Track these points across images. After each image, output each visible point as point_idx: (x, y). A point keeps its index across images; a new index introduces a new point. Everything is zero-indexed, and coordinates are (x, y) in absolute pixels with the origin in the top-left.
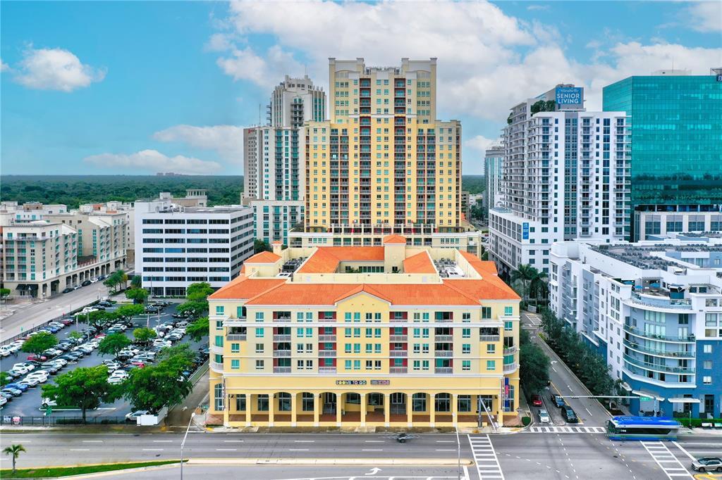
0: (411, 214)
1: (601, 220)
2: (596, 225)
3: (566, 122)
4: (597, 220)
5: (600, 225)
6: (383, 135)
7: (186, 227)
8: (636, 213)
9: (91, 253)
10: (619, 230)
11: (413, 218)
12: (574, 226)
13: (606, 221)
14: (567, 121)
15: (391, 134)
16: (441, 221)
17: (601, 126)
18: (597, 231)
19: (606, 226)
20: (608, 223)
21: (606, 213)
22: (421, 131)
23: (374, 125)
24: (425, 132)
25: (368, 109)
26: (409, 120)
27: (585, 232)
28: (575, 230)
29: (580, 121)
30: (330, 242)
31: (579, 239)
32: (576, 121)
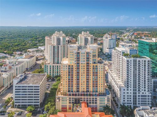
1: (143, 87)
6: (83, 67)
7: (27, 88)
10: (148, 91)
11: (92, 90)
13: (145, 88)
14: (134, 61)
15: (85, 67)
16: (99, 91)
17: (143, 62)
21: (145, 85)
22: (93, 66)
23: (81, 65)
24: (95, 66)
25: (79, 60)
26: (90, 64)
27: (139, 90)
28: (136, 90)
29: (137, 61)
30: (68, 99)
31: (137, 93)
32: (136, 61)
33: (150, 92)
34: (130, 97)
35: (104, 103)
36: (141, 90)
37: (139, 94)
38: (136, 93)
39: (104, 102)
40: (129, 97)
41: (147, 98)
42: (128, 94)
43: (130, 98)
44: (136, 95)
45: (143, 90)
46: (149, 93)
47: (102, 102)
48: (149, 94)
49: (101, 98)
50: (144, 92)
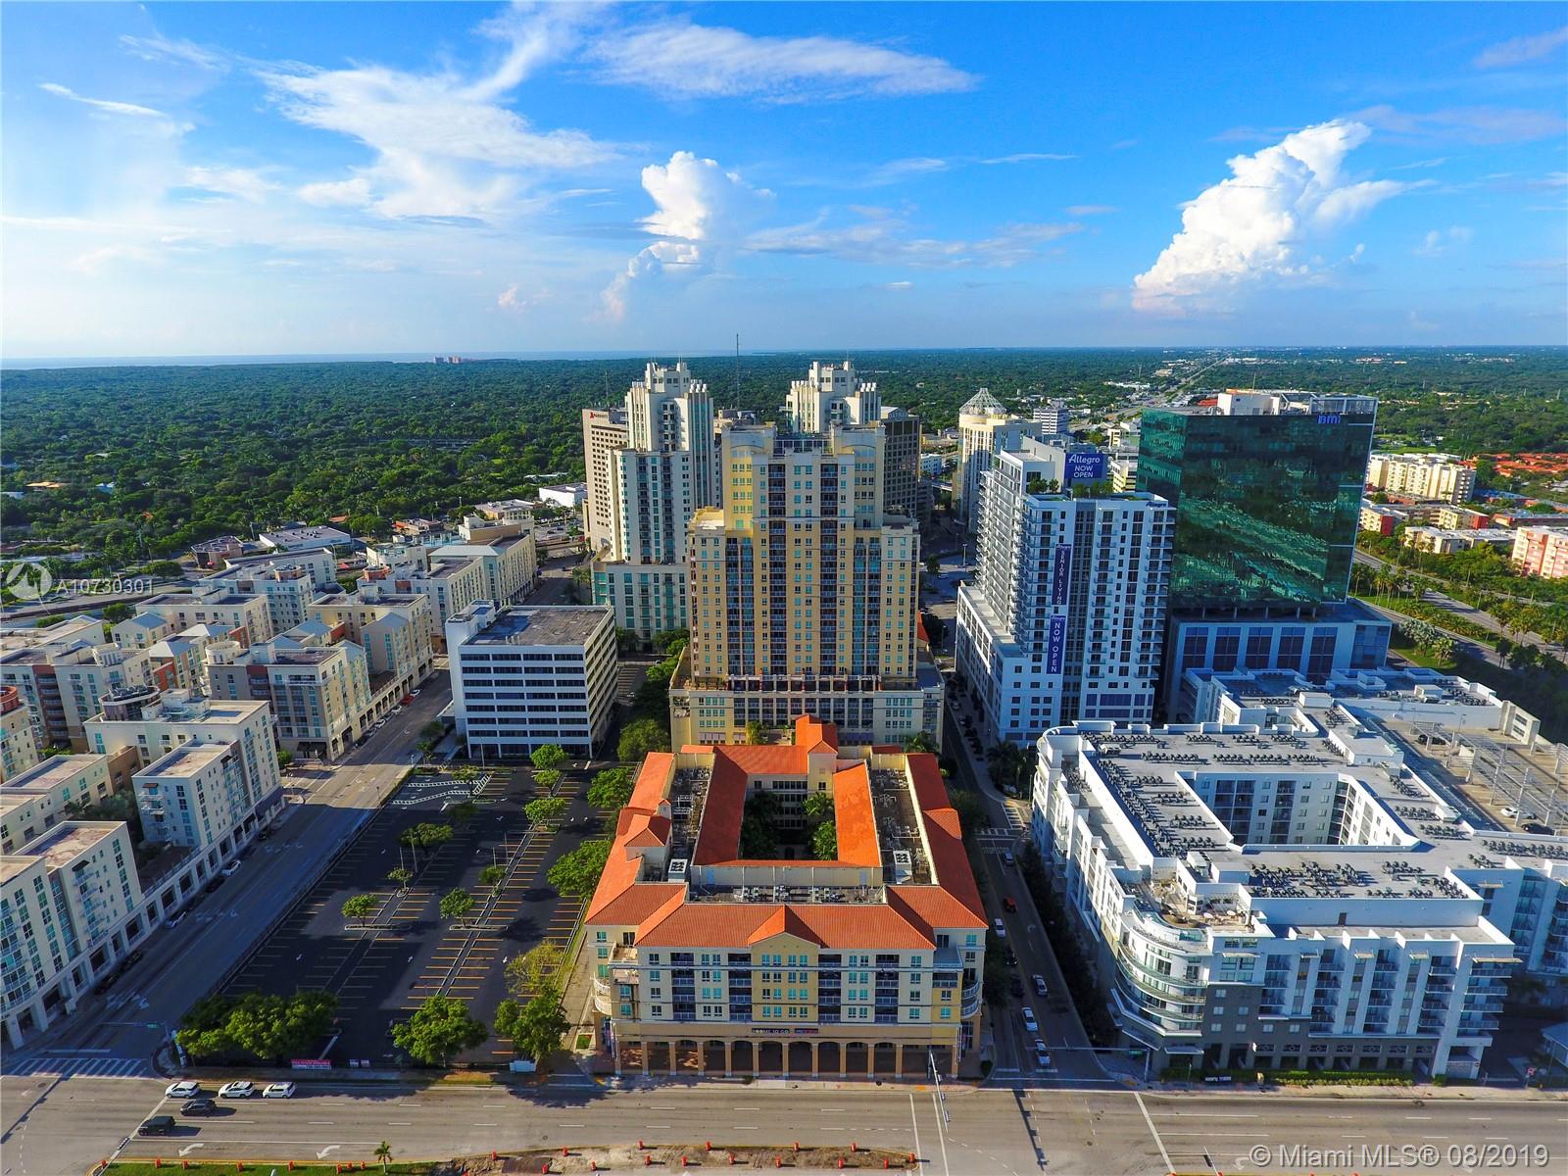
0: (844, 658)
1: (1118, 656)
2: (1110, 662)
3: (1077, 516)
4: (1112, 656)
5: (1117, 663)
6: (804, 548)
7: (522, 664)
8: (1173, 619)
9: (387, 668)
10: (1142, 672)
11: (848, 664)
12: (1078, 664)
13: (1125, 658)
14: (1079, 515)
16: (887, 668)
17: (1130, 522)
18: (1111, 670)
19: (1124, 664)
20: (1128, 660)
21: (1126, 646)
22: (859, 540)
23: (790, 533)
24: (867, 540)
25: (781, 512)
26: (843, 526)
27: (1094, 672)
28: (1079, 670)
29: (1099, 516)
30: (729, 703)
31: (1085, 682)
32: (1091, 515)
33: (1147, 681)
34: (1047, 706)
35: (909, 723)
36: (1103, 669)
37: (1093, 691)
38: (1078, 686)
39: (905, 719)
40: (1041, 706)
41: (1132, 707)
42: (1035, 693)
43: (1047, 712)
44: (1075, 694)
45: (1116, 670)
46: (1144, 685)
47: (898, 719)
48: (1142, 691)
49: (896, 699)
50: (1121, 680)
